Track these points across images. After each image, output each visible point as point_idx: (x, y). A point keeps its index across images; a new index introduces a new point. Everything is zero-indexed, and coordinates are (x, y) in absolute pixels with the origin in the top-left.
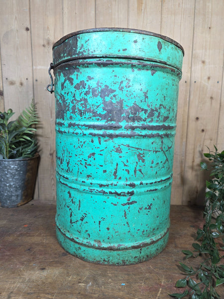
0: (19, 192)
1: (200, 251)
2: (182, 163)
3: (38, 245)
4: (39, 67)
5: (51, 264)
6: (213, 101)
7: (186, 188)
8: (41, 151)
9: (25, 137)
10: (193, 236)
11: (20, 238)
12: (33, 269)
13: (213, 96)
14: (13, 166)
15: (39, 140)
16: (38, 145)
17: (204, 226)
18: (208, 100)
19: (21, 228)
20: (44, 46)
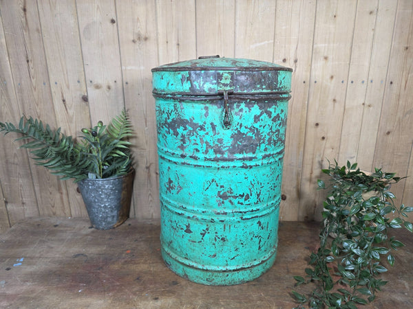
0: (115, 213)
1: (312, 277)
2: (298, 175)
3: (146, 273)
4: (129, 68)
5: (163, 294)
6: (337, 104)
7: (303, 202)
8: (135, 165)
9: (118, 152)
10: (306, 259)
11: (125, 266)
12: (146, 299)
13: (337, 99)
14: (107, 185)
15: (134, 152)
16: (132, 156)
17: (319, 249)
18: (331, 103)
19: (124, 255)
20: (134, 41)
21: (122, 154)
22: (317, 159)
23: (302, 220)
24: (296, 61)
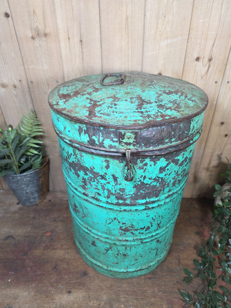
0: (36, 195)
2: (197, 164)
4: (32, 66)
5: (75, 286)
7: (198, 185)
10: (196, 247)
11: (46, 252)
12: (61, 292)
14: (25, 178)
19: (44, 238)
20: (33, 38)
21: (36, 152)
22: (217, 152)
23: (195, 197)
24: (210, 60)
